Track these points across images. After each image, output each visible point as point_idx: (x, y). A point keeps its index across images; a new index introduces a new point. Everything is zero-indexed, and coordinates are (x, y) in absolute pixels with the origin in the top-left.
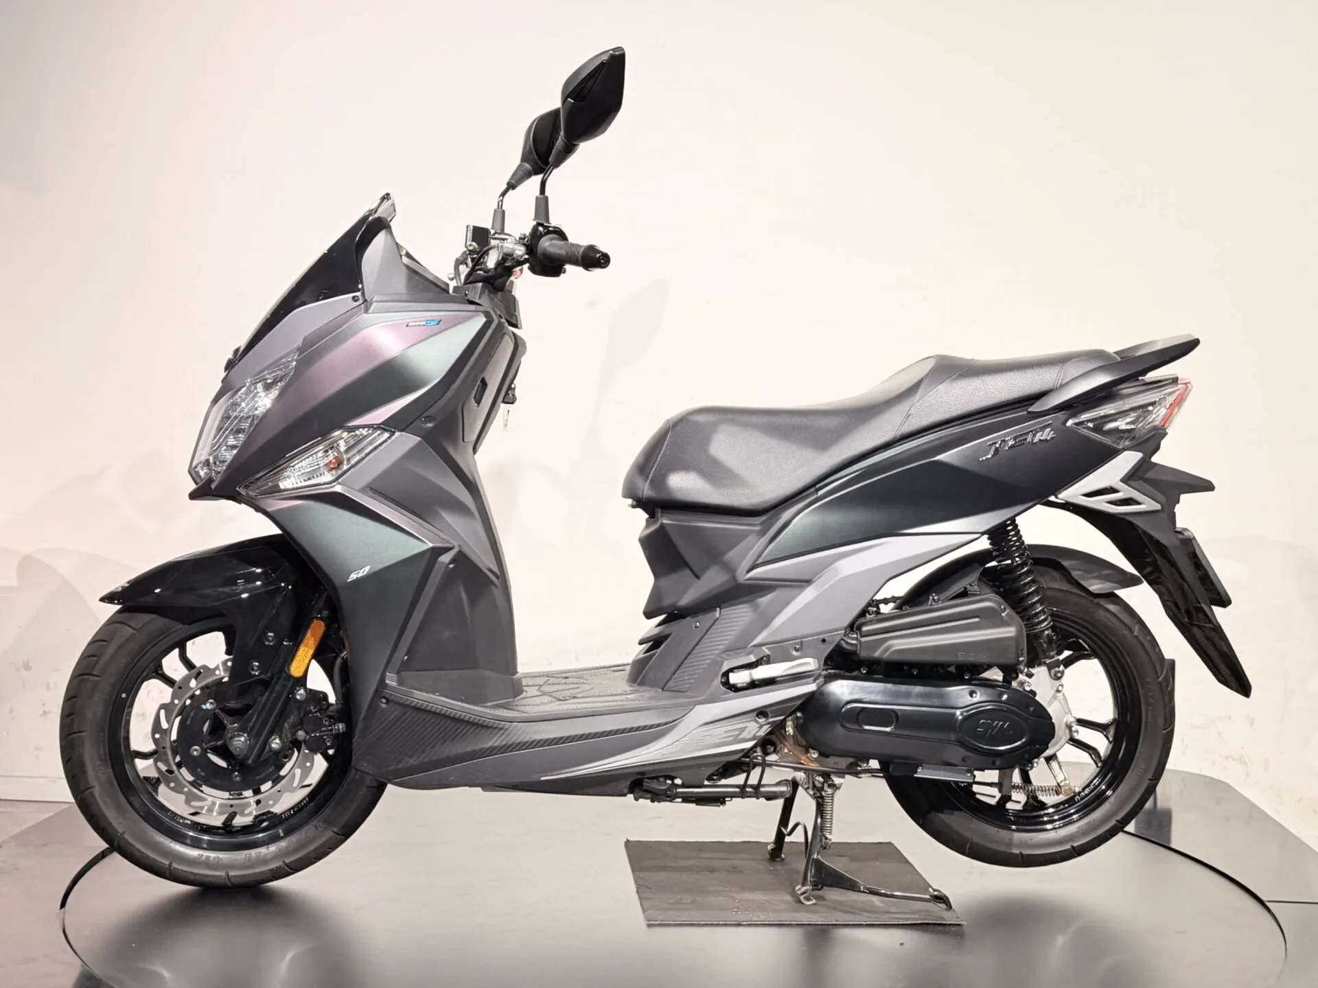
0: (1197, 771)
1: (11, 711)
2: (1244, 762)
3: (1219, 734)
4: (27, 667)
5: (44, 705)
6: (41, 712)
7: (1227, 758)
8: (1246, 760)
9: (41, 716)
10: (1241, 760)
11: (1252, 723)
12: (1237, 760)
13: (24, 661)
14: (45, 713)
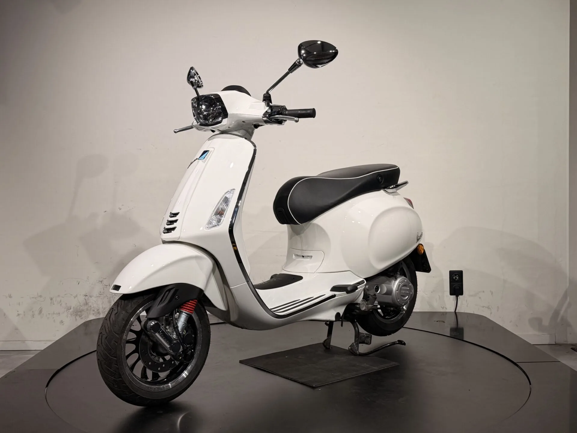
0: (472, 312)
1: (5, 315)
2: (490, 308)
3: (480, 298)
4: (10, 296)
5: (18, 312)
6: (17, 314)
7: (483, 307)
8: (490, 307)
9: (17, 316)
10: (488, 308)
11: (492, 294)
12: (487, 308)
13: (9, 295)
14: (18, 315)
